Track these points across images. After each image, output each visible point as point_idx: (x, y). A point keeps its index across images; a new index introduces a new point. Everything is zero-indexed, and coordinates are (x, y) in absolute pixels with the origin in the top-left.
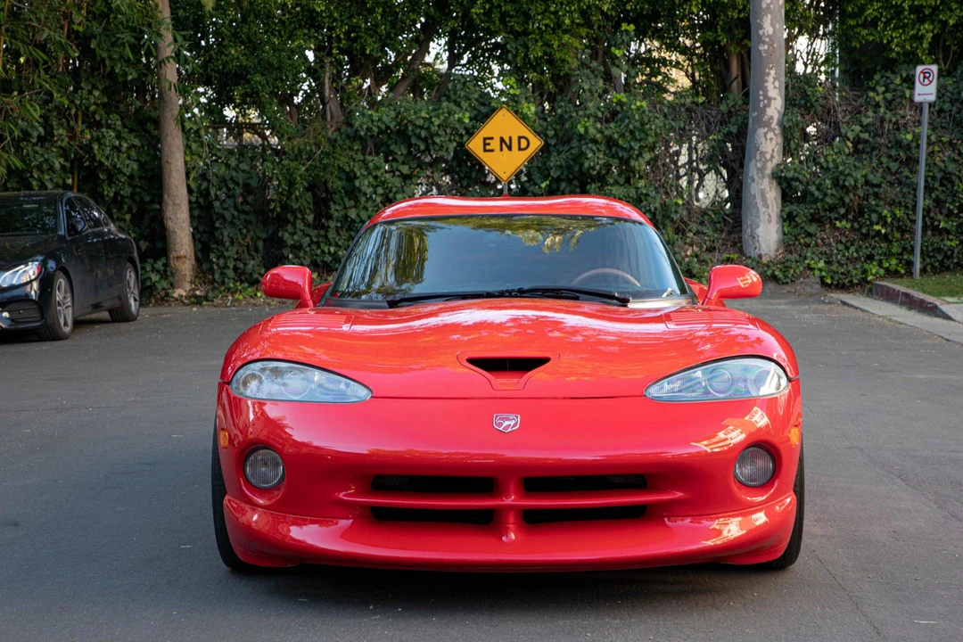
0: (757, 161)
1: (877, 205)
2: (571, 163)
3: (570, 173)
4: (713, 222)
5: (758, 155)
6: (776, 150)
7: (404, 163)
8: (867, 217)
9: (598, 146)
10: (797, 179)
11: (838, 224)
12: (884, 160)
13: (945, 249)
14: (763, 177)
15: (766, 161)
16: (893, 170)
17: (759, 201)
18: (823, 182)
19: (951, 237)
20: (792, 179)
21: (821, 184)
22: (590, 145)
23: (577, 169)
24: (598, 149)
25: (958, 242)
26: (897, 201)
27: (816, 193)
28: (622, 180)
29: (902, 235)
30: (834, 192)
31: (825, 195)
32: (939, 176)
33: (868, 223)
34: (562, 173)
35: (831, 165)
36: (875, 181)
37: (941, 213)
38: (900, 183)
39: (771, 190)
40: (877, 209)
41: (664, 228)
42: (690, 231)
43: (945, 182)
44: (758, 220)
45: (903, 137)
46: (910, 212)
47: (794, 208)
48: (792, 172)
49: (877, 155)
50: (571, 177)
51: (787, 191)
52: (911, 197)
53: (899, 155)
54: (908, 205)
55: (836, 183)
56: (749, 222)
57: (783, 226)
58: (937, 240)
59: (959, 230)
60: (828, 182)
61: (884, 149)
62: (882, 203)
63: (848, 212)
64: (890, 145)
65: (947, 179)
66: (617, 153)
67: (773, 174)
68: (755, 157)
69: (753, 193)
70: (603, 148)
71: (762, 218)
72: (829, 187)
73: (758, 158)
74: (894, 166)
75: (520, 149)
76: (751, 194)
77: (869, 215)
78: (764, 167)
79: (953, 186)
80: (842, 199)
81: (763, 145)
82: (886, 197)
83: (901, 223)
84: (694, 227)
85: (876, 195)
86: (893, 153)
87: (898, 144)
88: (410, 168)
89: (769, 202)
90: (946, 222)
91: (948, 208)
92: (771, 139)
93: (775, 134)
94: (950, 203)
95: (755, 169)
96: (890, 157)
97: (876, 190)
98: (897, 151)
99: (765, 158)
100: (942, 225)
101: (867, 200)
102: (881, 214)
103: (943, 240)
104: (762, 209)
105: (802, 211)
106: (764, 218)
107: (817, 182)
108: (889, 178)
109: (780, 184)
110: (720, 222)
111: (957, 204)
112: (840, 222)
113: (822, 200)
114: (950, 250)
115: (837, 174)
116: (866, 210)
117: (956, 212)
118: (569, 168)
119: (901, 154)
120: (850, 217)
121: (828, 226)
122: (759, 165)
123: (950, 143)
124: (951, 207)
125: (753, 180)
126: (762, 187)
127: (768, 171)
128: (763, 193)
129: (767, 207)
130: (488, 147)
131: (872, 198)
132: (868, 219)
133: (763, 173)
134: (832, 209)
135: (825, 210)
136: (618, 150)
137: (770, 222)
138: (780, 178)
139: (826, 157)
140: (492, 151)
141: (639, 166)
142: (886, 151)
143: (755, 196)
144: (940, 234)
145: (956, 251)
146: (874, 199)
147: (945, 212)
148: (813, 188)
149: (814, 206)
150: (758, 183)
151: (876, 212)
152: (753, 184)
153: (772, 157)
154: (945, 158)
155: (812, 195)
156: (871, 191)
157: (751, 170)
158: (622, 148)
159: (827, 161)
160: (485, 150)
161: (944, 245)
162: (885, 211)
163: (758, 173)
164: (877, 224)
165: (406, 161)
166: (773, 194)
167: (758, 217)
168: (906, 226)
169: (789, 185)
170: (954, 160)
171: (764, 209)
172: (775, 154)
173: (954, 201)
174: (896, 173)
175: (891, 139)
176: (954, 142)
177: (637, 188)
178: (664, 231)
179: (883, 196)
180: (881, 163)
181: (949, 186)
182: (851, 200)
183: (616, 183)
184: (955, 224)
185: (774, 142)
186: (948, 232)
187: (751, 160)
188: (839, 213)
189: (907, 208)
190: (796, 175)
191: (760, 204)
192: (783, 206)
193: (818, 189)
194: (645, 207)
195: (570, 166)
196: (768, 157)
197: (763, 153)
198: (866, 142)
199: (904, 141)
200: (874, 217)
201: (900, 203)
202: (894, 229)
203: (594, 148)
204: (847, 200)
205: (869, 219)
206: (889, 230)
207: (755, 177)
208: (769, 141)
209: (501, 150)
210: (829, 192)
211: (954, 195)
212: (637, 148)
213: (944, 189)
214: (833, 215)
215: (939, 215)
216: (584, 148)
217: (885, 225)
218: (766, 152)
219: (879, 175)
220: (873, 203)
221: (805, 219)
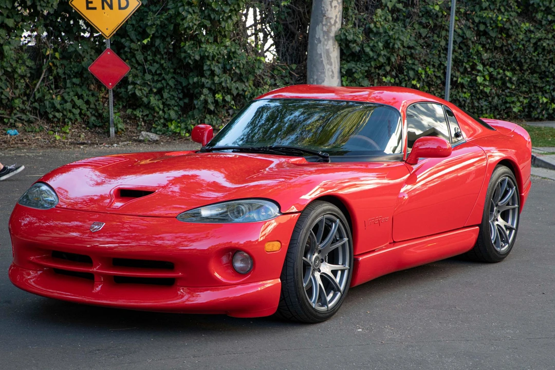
0: (323, 25)
1: (414, 64)
2: (166, 22)
3: (164, 31)
4: (282, 77)
5: (324, 20)
6: (338, 16)
7: (8, 17)
8: (405, 73)
9: (194, 8)
10: (355, 42)
11: (384, 79)
12: (416, 26)
13: (461, 100)
14: (328, 40)
15: (331, 25)
16: (424, 35)
17: (324, 59)
18: (376, 45)
19: (465, 90)
20: (350, 42)
21: (374, 46)
22: (186, 7)
23: (171, 27)
24: (193, 10)
25: (469, 94)
26: (428, 60)
27: (371, 54)
28: (211, 40)
29: (429, 88)
30: (386, 53)
31: (379, 55)
32: (459, 40)
33: (407, 78)
34: (157, 31)
35: (381, 30)
36: (411, 44)
37: (458, 71)
38: (428, 46)
39: (334, 51)
40: (413, 67)
41: (247, 81)
42: (266, 83)
43: (462, 46)
44: (323, 76)
45: (432, 7)
46: (436, 70)
47: (353, 65)
48: (352, 36)
49: (410, 23)
50: (165, 34)
51: (345, 51)
52: (437, 56)
53: (429, 23)
54: (435, 64)
55: (387, 45)
56: (315, 77)
57: (342, 81)
58: (455, 93)
59: (470, 85)
60: (381, 45)
61: (415, 18)
62: (416, 62)
63: (392, 70)
64: (420, 14)
65: (464, 42)
66: (209, 15)
67: (336, 36)
68: (322, 22)
69: (319, 53)
70: (197, 10)
71: (326, 73)
72: (382, 49)
73: (324, 23)
74: (424, 32)
75: (120, 8)
76: (317, 54)
77: (408, 72)
78: (329, 31)
79: (468, 49)
80: (389, 59)
81: (329, 12)
82: (420, 58)
83: (429, 79)
84: (269, 81)
85: (411, 55)
86: (424, 21)
87: (428, 13)
88: (15, 21)
89: (332, 60)
90: (462, 78)
91: (465, 67)
92: (335, 7)
93: (338, 3)
94: (466, 63)
95: (322, 32)
96: (420, 23)
97: (413, 51)
98: (427, 19)
99: (330, 23)
100: (459, 80)
101: (406, 60)
102: (417, 71)
103: (458, 92)
104: (327, 67)
105: (359, 68)
106: (328, 74)
107: (371, 45)
108: (421, 41)
109: (340, 45)
110: (286, 76)
111: (471, 64)
112: (386, 77)
113: (375, 60)
114: (464, 100)
115: (387, 38)
116: (405, 68)
117: (469, 70)
118: (163, 26)
119: (431, 22)
120: (394, 73)
121: (376, 81)
122: (325, 29)
123: (465, 14)
124: (467, 66)
125: (320, 42)
126: (327, 48)
127: (332, 34)
128: (328, 52)
129: (331, 64)
130: (90, 5)
131: (409, 58)
132: (406, 75)
133: (328, 36)
134: (380, 67)
135: (375, 68)
136: (210, 12)
137: (333, 77)
138: (341, 40)
139: (375, 23)
140: (95, 8)
141: (228, 27)
142: (417, 19)
143: (321, 54)
144: (457, 87)
145: (468, 101)
146: (410, 59)
147: (461, 70)
148: (368, 50)
149: (369, 65)
150: (324, 44)
151: (413, 70)
152: (319, 45)
153: (336, 22)
154: (462, 26)
155: (367, 55)
156: (408, 52)
157: (317, 32)
158: (213, 10)
159: (375, 26)
160: (88, 8)
161: (460, 97)
162: (420, 69)
163: (324, 36)
164: (414, 80)
165: (10, 15)
166: (335, 54)
167: (324, 73)
168: (432, 81)
169: (347, 46)
170: (469, 28)
171: (329, 66)
172: (337, 20)
173: (468, 61)
174: (426, 36)
175: (422, 9)
176: (468, 12)
177: (226, 47)
178: (247, 84)
179: (417, 57)
180: (414, 29)
181: (465, 48)
182: (396, 59)
183: (207, 41)
184: (469, 80)
185: (337, 10)
186: (462, 85)
187: (317, 24)
188: (385, 70)
189: (434, 66)
190: (355, 38)
191: (325, 62)
192: (341, 64)
193: (372, 50)
194: (236, 63)
195: (165, 25)
196: (333, 22)
197: (328, 19)
198: (399, 10)
199: (433, 11)
200: (411, 73)
201: (429, 63)
202: (424, 83)
203: (190, 10)
204: (393, 60)
205: (408, 75)
206: (421, 83)
207: (322, 39)
208: (333, 8)
209: (103, 8)
210: (382, 53)
211: (469, 57)
212: (227, 11)
213: (462, 51)
214: (381, 72)
215: (456, 72)
216: (181, 9)
217: (419, 80)
218: (331, 18)
219: (413, 39)
220: (410, 62)
221: (361, 75)
